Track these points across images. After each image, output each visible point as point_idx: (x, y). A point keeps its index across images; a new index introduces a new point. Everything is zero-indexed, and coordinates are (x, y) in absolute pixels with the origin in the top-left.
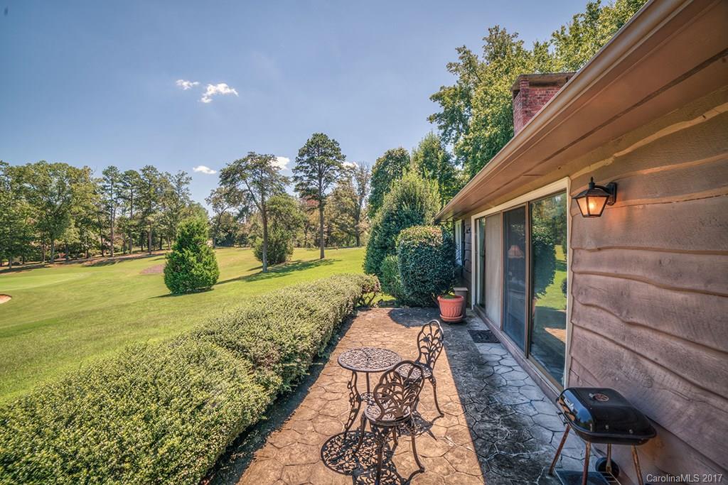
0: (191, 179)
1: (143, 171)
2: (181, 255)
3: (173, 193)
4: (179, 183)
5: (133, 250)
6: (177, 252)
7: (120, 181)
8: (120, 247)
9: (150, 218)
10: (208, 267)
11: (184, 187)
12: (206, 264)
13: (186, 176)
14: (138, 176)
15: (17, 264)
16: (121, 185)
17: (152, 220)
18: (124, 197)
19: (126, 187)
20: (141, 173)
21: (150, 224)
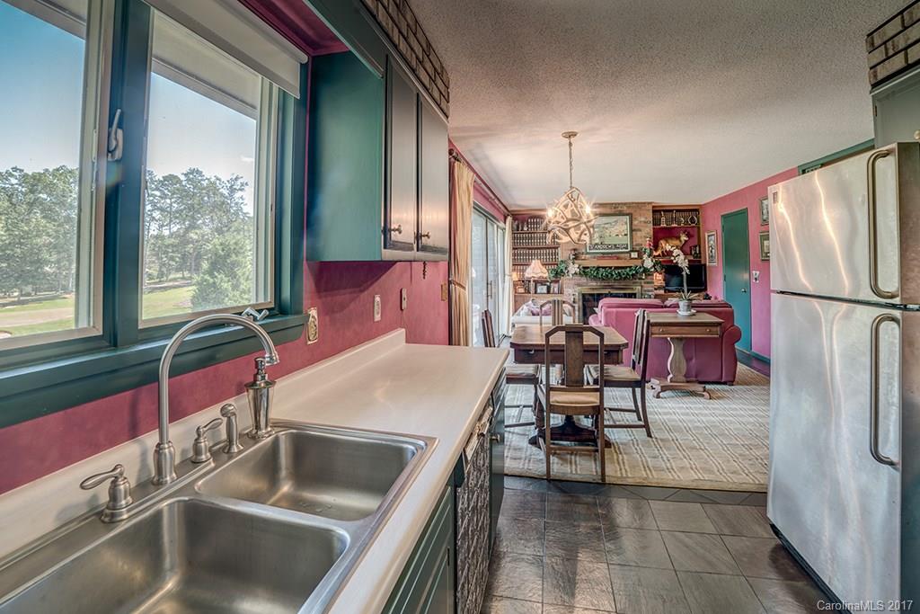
0: (247, 184)
1: (186, 175)
2: (211, 281)
3: (223, 203)
4: (232, 190)
5: (171, 276)
6: (207, 277)
7: (157, 189)
8: (155, 273)
9: (193, 235)
10: (246, 296)
11: (238, 194)
12: (244, 292)
13: (241, 180)
14: (179, 181)
15: (29, 295)
16: (158, 193)
17: (195, 237)
18: (162, 210)
19: (164, 196)
20: (183, 178)
21: (192, 242)
